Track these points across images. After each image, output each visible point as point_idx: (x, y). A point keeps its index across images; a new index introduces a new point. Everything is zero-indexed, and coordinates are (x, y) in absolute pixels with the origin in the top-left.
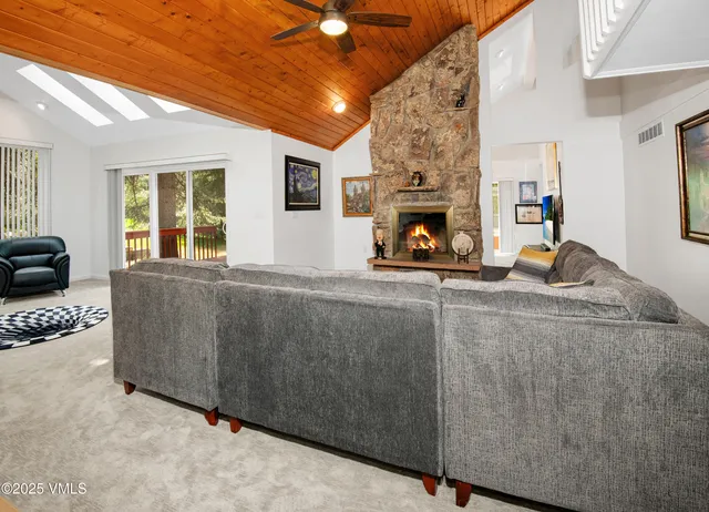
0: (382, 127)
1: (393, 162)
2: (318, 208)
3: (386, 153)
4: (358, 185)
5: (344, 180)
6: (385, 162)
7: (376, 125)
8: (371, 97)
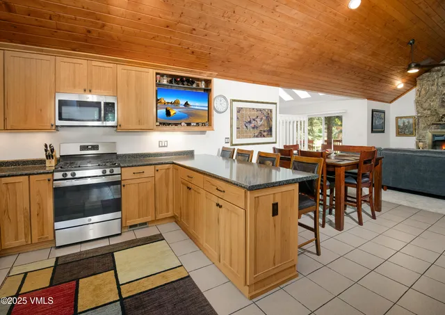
0: (423, 92)
1: (429, 109)
2: (383, 132)
3: (426, 105)
4: (406, 120)
5: (397, 118)
6: (425, 110)
7: (419, 91)
8: (417, 79)
